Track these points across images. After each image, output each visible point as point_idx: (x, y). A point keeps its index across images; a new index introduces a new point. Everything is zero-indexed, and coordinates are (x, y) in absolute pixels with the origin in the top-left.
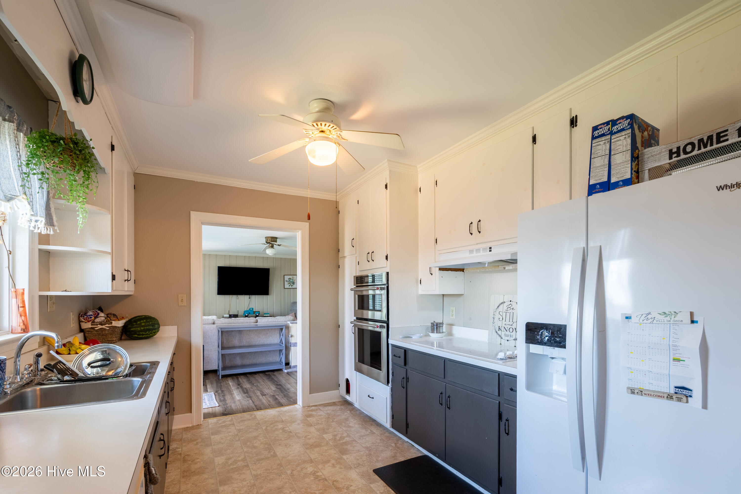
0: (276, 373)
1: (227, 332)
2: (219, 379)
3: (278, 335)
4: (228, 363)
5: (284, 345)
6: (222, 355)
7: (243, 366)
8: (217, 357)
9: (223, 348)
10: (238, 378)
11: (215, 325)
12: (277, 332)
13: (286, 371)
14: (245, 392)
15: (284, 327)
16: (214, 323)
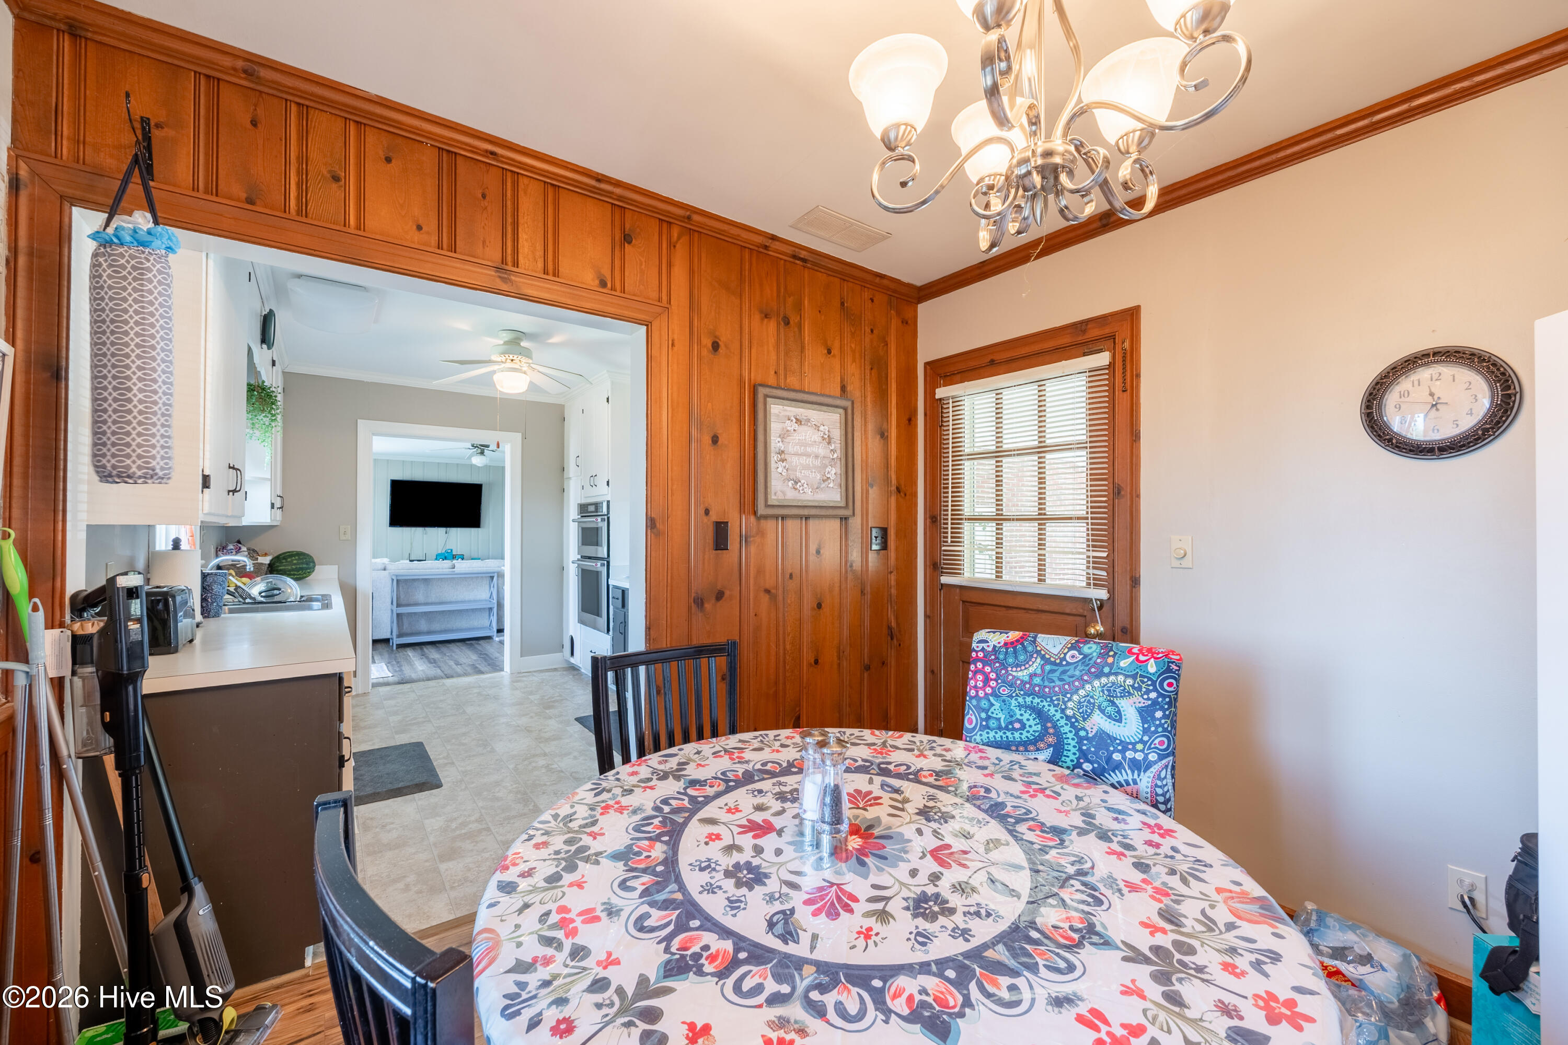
0: (481, 642)
1: (406, 581)
2: (392, 650)
3: (487, 587)
4: (406, 628)
5: (495, 601)
6: (398, 615)
7: (429, 633)
8: (389, 619)
9: (398, 605)
10: (422, 649)
11: (386, 572)
12: (486, 582)
13: (497, 639)
14: (433, 662)
15: (496, 575)
16: (385, 569)
